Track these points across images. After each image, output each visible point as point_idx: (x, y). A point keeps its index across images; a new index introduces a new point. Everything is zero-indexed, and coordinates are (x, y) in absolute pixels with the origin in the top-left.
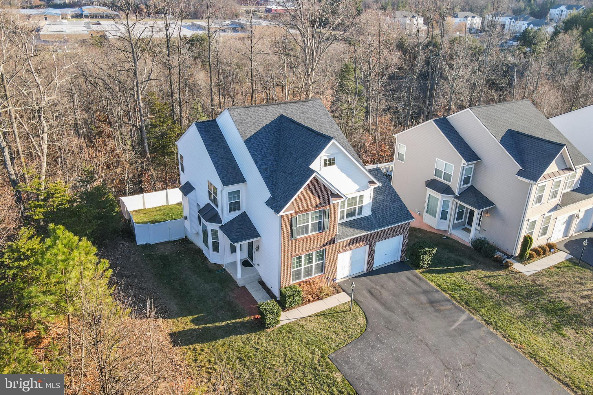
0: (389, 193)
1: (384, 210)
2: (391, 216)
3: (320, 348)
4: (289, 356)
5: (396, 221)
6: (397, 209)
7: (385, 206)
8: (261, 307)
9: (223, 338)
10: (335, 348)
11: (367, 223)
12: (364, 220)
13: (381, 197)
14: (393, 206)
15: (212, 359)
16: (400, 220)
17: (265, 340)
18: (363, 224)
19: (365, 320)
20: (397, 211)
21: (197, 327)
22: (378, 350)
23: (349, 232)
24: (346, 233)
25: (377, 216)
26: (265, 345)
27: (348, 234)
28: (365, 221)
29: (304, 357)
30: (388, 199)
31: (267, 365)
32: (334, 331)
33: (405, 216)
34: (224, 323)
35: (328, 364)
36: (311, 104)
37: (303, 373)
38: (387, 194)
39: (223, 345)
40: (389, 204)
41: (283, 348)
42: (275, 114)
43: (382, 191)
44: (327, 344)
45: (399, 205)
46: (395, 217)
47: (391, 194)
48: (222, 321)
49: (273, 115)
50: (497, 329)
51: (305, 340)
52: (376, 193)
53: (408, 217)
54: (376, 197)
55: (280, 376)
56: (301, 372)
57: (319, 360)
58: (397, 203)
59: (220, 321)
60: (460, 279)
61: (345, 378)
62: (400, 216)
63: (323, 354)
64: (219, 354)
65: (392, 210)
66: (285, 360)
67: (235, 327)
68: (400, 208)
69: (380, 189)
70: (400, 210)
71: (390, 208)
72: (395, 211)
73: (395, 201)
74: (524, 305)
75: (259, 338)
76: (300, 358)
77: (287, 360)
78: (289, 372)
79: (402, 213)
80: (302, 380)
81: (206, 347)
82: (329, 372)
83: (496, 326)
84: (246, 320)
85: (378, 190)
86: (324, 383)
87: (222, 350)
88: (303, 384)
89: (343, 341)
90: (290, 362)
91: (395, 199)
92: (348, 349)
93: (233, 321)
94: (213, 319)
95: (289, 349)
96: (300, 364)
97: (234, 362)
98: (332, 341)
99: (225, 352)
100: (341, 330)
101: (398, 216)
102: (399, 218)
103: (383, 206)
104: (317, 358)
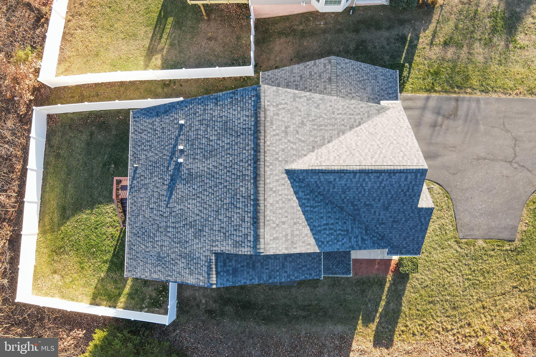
3: (448, 239)
4: (446, 266)
6: (384, 82)
7: (378, 93)
9: (401, 305)
10: (454, 228)
14: (380, 84)
15: (420, 322)
17: (420, 276)
19: (438, 186)
21: (377, 320)
22: (472, 198)
26: (426, 278)
29: (452, 256)
30: (372, 82)
31: (446, 286)
32: (438, 218)
33: (393, 80)
34: (384, 297)
35: (466, 243)
36: (271, 108)
37: (466, 265)
38: (367, 78)
39: (410, 309)
40: (378, 86)
41: (436, 267)
42: (283, 182)
43: (362, 82)
44: (448, 232)
45: (382, 76)
46: (391, 92)
47: (368, 73)
48: (381, 298)
49: (284, 185)
50: (495, 91)
51: (436, 246)
52: (363, 91)
53: (395, 77)
54: (367, 95)
55: (460, 282)
56: (464, 266)
57: (460, 247)
58: (378, 75)
59: (381, 299)
60: (426, 62)
61: (485, 239)
62: (391, 85)
63: (456, 241)
64: (417, 315)
65: (384, 89)
66: (448, 272)
67: (395, 291)
68: (383, 77)
69: (360, 81)
70: (386, 78)
71: (382, 89)
72: (386, 87)
73: (376, 76)
74: (482, 42)
75: (417, 279)
76: (452, 260)
77: (449, 270)
78: (460, 274)
79: (389, 80)
80: (471, 269)
81: (405, 322)
82: (474, 247)
83: (492, 88)
84: (390, 279)
85: (361, 86)
86: (480, 256)
87: (414, 312)
88: (474, 271)
89: (450, 218)
90: (451, 269)
91: (374, 74)
92: (460, 219)
93: (386, 289)
94: (374, 304)
95: (439, 263)
96: (457, 262)
97: (431, 308)
98: (446, 226)
99: (418, 310)
100: (439, 212)
101: (391, 88)
102: (393, 88)
103: (378, 95)
104: (457, 247)
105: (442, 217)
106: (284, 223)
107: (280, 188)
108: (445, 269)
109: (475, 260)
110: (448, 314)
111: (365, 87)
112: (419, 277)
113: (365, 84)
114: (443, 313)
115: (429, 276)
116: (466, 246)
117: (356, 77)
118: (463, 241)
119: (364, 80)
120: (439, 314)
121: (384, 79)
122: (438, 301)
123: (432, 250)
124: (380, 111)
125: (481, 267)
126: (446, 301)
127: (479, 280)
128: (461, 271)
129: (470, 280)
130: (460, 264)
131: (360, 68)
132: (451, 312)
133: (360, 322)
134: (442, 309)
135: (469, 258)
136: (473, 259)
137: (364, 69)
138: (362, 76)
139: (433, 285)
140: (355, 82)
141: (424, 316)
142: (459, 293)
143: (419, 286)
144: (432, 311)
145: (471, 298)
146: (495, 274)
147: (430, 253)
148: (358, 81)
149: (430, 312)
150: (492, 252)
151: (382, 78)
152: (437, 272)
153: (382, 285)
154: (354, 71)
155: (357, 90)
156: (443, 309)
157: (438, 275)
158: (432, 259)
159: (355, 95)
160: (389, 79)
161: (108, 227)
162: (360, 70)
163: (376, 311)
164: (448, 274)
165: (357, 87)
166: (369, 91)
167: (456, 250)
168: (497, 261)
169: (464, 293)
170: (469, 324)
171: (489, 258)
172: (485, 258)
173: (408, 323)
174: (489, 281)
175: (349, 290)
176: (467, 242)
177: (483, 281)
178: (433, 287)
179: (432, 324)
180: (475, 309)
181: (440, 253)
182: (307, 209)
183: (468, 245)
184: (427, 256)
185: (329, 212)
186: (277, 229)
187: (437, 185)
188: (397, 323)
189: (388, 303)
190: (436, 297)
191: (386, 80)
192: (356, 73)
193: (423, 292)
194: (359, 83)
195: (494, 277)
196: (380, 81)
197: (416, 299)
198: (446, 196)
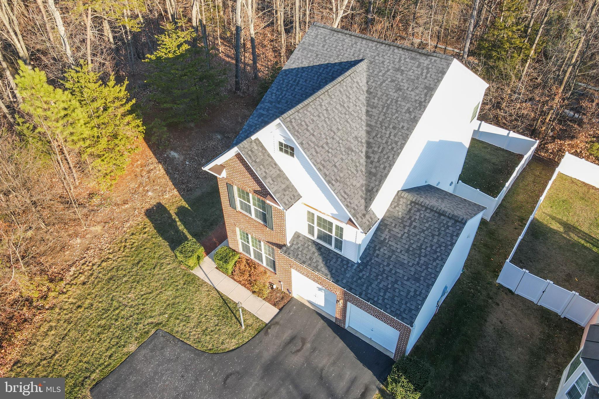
0: (426, 265)
1: (385, 276)
2: (382, 291)
3: (170, 317)
4: (151, 295)
5: (380, 302)
6: (405, 290)
7: (393, 272)
9: (164, 239)
10: (174, 331)
11: (339, 267)
12: (340, 260)
13: (405, 258)
14: (405, 282)
15: (135, 244)
16: (388, 306)
18: (332, 263)
20: (402, 293)
21: (174, 217)
23: (304, 255)
24: (300, 253)
25: (364, 273)
27: (300, 256)
28: (338, 263)
29: (153, 308)
30: (413, 269)
31: (135, 284)
32: (200, 322)
33: (402, 310)
34: (185, 230)
36: (427, 62)
37: (131, 316)
38: (422, 262)
39: (154, 243)
40: (404, 276)
41: (161, 286)
42: (356, 55)
43: (418, 252)
44: (178, 321)
45: (415, 291)
46: (386, 297)
47: (427, 268)
48: (187, 229)
49: (353, 55)
51: (177, 300)
52: (407, 247)
53: (404, 316)
54: (399, 251)
55: (124, 298)
56: (132, 313)
57: (152, 323)
58: (418, 284)
59: (185, 227)
61: (130, 354)
62: (396, 302)
63: (160, 324)
64: (144, 245)
65: (396, 286)
66: (145, 294)
68: (412, 294)
69: (420, 248)
70: (409, 297)
71: (396, 282)
72: (397, 290)
73: (417, 280)
75: (169, 264)
76: (149, 305)
77: (145, 296)
78: (129, 304)
79: (404, 302)
80: (122, 318)
81: (150, 234)
82: (136, 337)
85: (414, 246)
86: (121, 337)
87: (148, 245)
88: (116, 320)
89: (188, 336)
90: (143, 299)
91: (422, 278)
92: (175, 345)
94: (188, 222)
95: (161, 292)
96: (142, 309)
97: (134, 260)
98: (184, 325)
99: (145, 249)
100: (204, 328)
101: (393, 299)
102: (390, 303)
103: (391, 270)
104: (154, 321)
105: (196, 326)
106: (323, 46)
107: (352, 51)
108: (150, 293)
109: (124, 329)
110: (114, 270)
111: (410, 253)
112: (169, 266)
113: (415, 254)
114: (120, 266)
115: (160, 276)
116: (146, 329)
117: (428, 245)
118: (153, 331)
119: (420, 256)
120: (124, 263)
121: (409, 291)
122: (132, 269)
124: (369, 194)
125: (111, 330)
126: (125, 276)
127: (104, 318)
128: (131, 306)
129: (114, 310)
130: (137, 311)
131: (438, 257)
132: (112, 273)
133: (187, 206)
135: (133, 324)
136: (127, 327)
137: (434, 264)
138: (425, 256)
140: (422, 239)
141: (136, 250)
142: (117, 291)
143: (162, 261)
145: (100, 300)
146: (89, 341)
147: (177, 290)
148: (422, 245)
149: (132, 257)
150: (110, 354)
151: (412, 290)
152: (155, 285)
154: (437, 246)
155: (411, 237)
156: (122, 269)
157: (152, 284)
158: (171, 288)
159: (406, 231)
160: (406, 303)
162: (435, 256)
163: (181, 220)
164: (142, 293)
165: (415, 239)
166: (402, 257)
167: (153, 317)
168: (97, 352)
169: (111, 296)
170: (84, 283)
171: (108, 345)
172: (115, 341)
173: (146, 235)
174: (92, 329)
176: (148, 333)
177: (99, 323)
178: (148, 272)
179: (123, 252)
180: (89, 297)
181: (168, 300)
182: (322, 69)
183: (145, 332)
184: (177, 286)
185: (306, 89)
186: (323, 40)
187: (233, 348)
188: (155, 228)
189: (177, 231)
191: (406, 297)
192: (434, 248)
193: (154, 261)
194: (419, 245)
195: (88, 337)
196: (408, 283)
197: (155, 253)
198: (213, 349)
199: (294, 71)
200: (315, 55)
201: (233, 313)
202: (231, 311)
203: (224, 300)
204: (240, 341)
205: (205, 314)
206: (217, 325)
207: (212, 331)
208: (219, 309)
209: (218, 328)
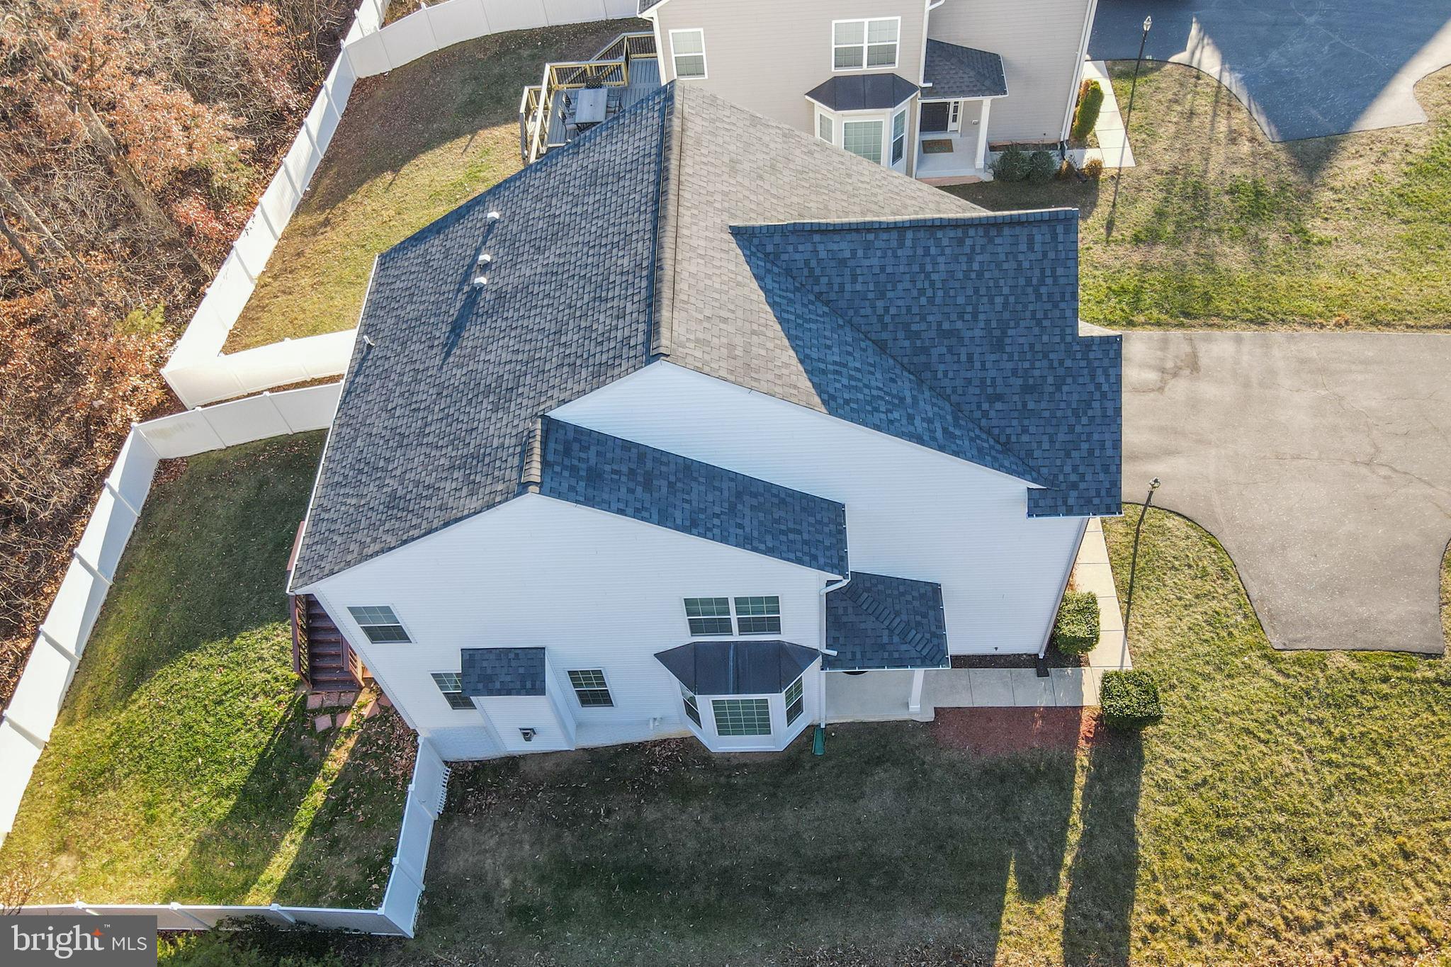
3: (1242, 652)
4: (1252, 725)
8: (1128, 712)
9: (1134, 844)
10: (1251, 622)
15: (1205, 899)
17: (1178, 753)
21: (1064, 893)
22: (1284, 548)
26: (1198, 760)
29: (1263, 696)
31: (1265, 783)
32: (1197, 597)
34: (1075, 818)
35: (1298, 661)
37: (1311, 722)
39: (1163, 853)
41: (1220, 726)
44: (1235, 632)
48: (1067, 820)
50: (1283, 320)
51: (1208, 669)
55: (1305, 772)
56: (1307, 724)
57: (1280, 671)
59: (1065, 825)
60: (1097, 273)
61: (1352, 653)
63: (1265, 656)
66: (1262, 741)
67: (1104, 799)
74: (1225, 235)
75: (1167, 761)
76: (1266, 707)
77: (1262, 736)
78: (1300, 748)
80: (1330, 733)
81: (1153, 897)
82: (1323, 671)
83: (1273, 315)
84: (1086, 763)
86: (1351, 697)
87: (1178, 863)
88: (1342, 739)
89: (1233, 596)
90: (1269, 732)
92: (1262, 599)
93: (1078, 793)
94: (1044, 840)
95: (1226, 714)
96: (1282, 714)
97: (1232, 853)
98: (1227, 616)
99: (1190, 858)
100: (1198, 582)
104: (1274, 673)
105: (1209, 595)
106: (725, 320)
108: (1248, 732)
109: (1338, 706)
110: (1291, 871)
112: (1173, 756)
114: (1271, 867)
115: (1206, 754)
116: (1297, 668)
118: (1286, 655)
120: (1260, 870)
122: (1248, 829)
123: (1200, 680)
126: (1277, 828)
127: (1363, 767)
128: (1300, 740)
130: (1294, 718)
132: (1297, 866)
134: (1266, 854)
135: (1316, 701)
136: (1329, 705)
139: (1221, 780)
141: (1213, 877)
142: (1312, 805)
143: (1178, 782)
144: (1235, 861)
145: (1355, 822)
146: (1413, 750)
147: (1194, 688)
149: (1232, 866)
150: (1385, 686)
152: (1227, 741)
153: (1062, 782)
156: (1272, 854)
157: (1232, 748)
158: (1203, 703)
161: (255, 696)
163: (1058, 864)
164: (1263, 748)
167: (1272, 680)
168: (1406, 711)
169: (1330, 806)
170: (1373, 910)
171: (1380, 704)
172: (1366, 701)
173: (1166, 902)
174: (1398, 769)
175: (959, 800)
176: (1299, 659)
177: (1379, 769)
179: (1245, 905)
180: (1377, 859)
181: (1225, 687)
182: (785, 316)
183: (1303, 666)
184: (1188, 697)
185: (847, 343)
187: (1177, 518)
189: (1090, 837)
190: (1242, 816)
193: (1194, 801)
195: (1413, 760)
197: (1177, 823)
198: (1210, 543)
199: (816, 380)
200: (754, 337)
201: (1134, 562)
202: (1133, 567)
203: (1130, 595)
204: (1160, 516)
205: (1180, 603)
206: (1173, 567)
207: (1190, 566)
208: (1148, 588)
209: (1177, 563)
